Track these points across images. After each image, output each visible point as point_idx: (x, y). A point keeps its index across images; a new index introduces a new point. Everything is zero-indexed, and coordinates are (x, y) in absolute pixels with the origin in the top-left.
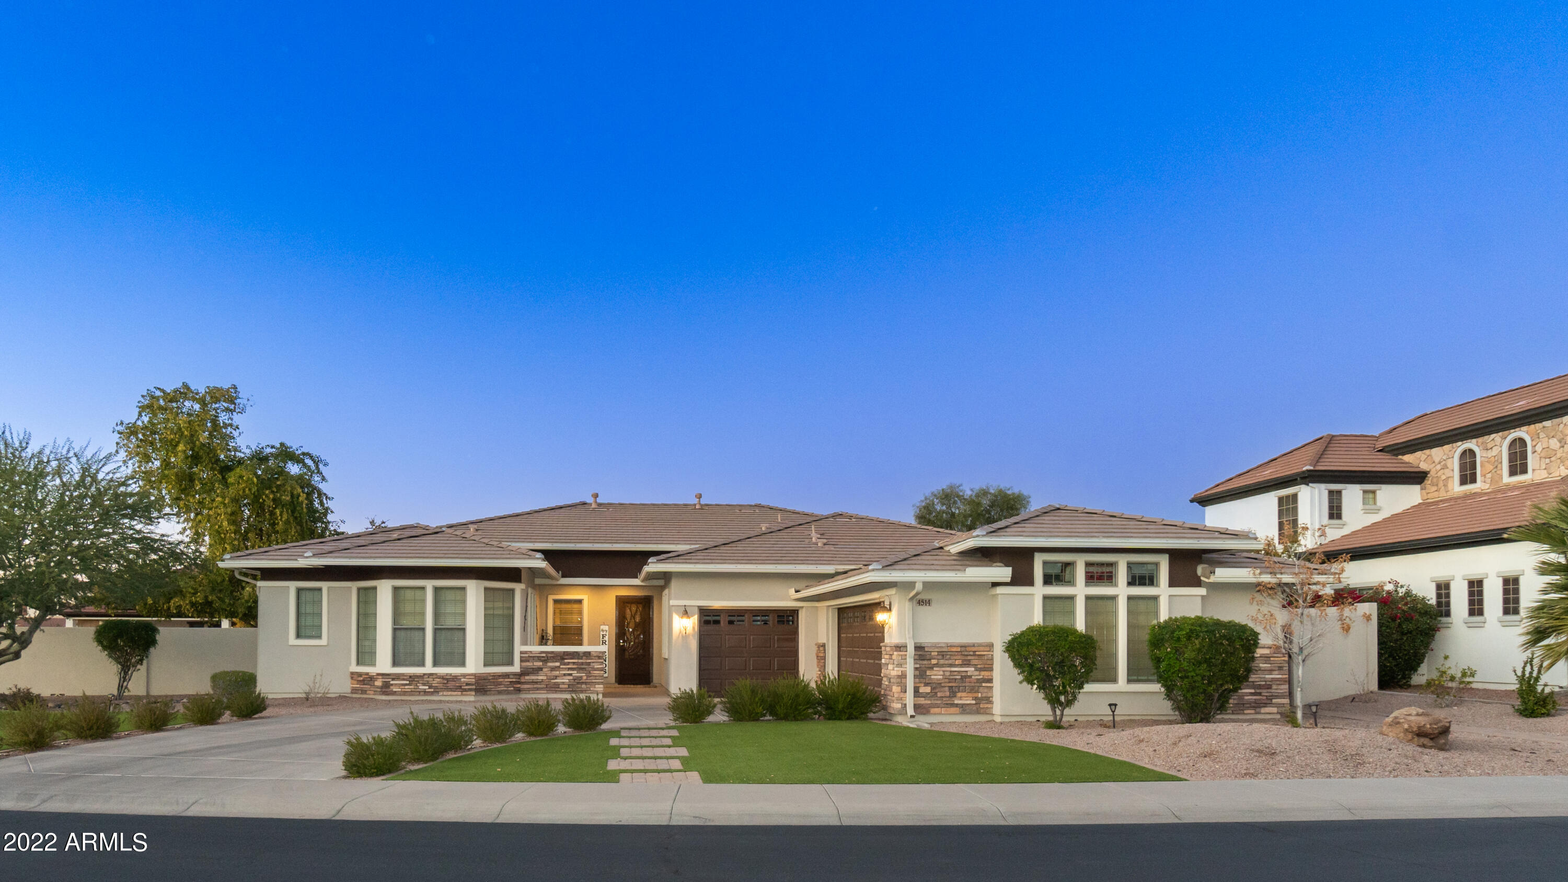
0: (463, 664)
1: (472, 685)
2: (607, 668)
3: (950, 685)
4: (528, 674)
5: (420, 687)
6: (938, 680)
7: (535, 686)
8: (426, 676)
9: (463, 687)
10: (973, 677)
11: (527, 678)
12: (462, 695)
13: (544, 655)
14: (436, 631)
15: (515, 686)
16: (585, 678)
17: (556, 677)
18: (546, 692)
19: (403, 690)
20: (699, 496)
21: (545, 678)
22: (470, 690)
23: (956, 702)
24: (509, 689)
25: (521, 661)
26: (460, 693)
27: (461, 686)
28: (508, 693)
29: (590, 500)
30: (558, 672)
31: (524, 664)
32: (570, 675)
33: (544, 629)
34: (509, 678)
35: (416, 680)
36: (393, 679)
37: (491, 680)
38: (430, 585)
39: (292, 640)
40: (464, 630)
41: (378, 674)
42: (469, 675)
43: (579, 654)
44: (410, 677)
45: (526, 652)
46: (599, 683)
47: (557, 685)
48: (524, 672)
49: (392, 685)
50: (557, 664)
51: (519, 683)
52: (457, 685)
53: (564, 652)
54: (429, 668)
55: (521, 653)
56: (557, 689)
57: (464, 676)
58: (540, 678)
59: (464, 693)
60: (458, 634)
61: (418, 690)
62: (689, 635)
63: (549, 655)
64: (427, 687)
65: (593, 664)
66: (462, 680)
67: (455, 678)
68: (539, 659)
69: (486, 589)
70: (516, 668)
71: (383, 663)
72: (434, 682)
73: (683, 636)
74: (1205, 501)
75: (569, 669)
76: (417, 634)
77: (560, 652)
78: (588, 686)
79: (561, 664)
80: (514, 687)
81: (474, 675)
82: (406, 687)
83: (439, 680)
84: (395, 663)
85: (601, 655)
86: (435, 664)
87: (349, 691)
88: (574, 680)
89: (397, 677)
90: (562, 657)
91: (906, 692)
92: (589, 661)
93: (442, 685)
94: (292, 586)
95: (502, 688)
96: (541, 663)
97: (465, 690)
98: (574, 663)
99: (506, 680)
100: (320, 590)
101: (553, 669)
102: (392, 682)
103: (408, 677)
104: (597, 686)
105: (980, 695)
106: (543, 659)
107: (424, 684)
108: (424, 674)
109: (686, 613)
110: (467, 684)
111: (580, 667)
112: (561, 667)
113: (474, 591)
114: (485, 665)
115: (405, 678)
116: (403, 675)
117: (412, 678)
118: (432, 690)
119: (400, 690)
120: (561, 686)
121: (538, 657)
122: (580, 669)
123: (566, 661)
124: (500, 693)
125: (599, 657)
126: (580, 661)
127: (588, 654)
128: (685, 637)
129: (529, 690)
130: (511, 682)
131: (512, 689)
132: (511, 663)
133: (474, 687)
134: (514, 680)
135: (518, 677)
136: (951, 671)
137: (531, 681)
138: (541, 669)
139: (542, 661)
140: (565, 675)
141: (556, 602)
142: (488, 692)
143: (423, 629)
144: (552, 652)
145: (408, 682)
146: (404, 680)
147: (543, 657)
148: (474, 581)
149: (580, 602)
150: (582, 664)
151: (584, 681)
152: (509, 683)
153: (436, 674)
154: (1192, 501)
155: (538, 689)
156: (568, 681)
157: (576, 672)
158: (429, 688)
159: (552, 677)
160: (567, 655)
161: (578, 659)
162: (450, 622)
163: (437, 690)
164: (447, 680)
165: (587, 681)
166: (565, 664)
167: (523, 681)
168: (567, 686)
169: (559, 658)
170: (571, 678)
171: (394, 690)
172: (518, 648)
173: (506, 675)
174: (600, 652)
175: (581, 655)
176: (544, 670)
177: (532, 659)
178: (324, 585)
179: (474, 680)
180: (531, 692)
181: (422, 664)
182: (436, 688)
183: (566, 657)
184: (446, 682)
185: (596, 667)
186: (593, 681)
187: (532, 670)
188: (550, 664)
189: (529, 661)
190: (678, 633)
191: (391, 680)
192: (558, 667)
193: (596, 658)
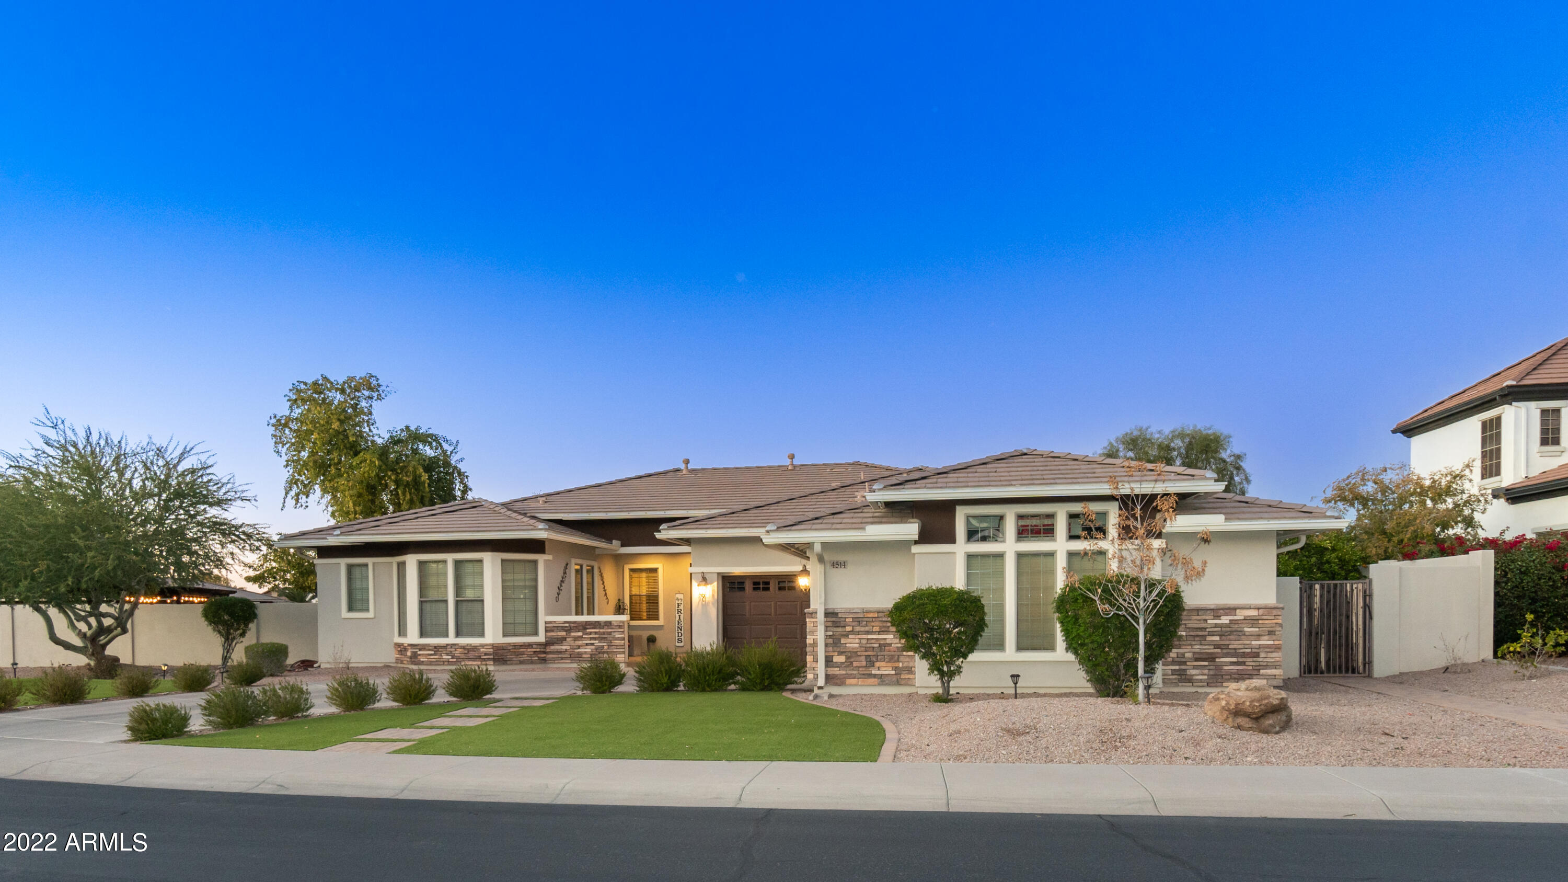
0: (482, 635)
1: (490, 655)
2: (682, 637)
3: (867, 653)
4: (553, 644)
5: (444, 657)
7: (560, 656)
8: (449, 647)
9: (482, 657)
10: (893, 645)
11: (552, 647)
13: (567, 625)
14: (457, 603)
15: (539, 655)
16: (606, 647)
17: (579, 647)
18: (569, 661)
19: (429, 660)
20: (792, 457)
21: (568, 647)
22: (489, 659)
24: (533, 658)
25: (546, 631)
26: (479, 663)
27: (479, 656)
28: (532, 662)
29: (683, 466)
30: (581, 642)
31: (549, 634)
32: (592, 644)
33: (621, 598)
34: (532, 648)
35: (440, 650)
36: (420, 650)
37: (512, 650)
38: (450, 558)
39: (345, 614)
40: (482, 601)
41: (409, 645)
42: (487, 645)
43: (600, 624)
44: (435, 647)
45: (550, 623)
46: (619, 653)
47: (580, 654)
48: (549, 642)
49: (420, 655)
50: (580, 634)
51: (545, 653)
52: (477, 654)
53: (586, 622)
54: (451, 639)
55: (546, 623)
56: (579, 659)
57: (483, 646)
58: (564, 647)
59: (483, 663)
60: (477, 606)
61: (442, 660)
62: (708, 603)
63: (572, 625)
64: (450, 657)
65: (614, 634)
66: (481, 650)
67: (474, 648)
68: (563, 629)
69: (503, 561)
70: (541, 638)
71: (413, 636)
72: (457, 652)
73: (702, 605)
74: (1410, 430)
75: (591, 639)
76: (442, 605)
77: (582, 622)
79: (583, 634)
80: (538, 657)
81: (493, 645)
82: (432, 657)
83: (461, 650)
84: (422, 634)
85: (621, 624)
86: (458, 634)
87: (394, 661)
88: (596, 649)
89: (423, 647)
90: (584, 626)
91: (817, 662)
92: (610, 630)
93: (463, 655)
94: (343, 562)
95: (525, 658)
96: (564, 633)
97: (486, 660)
98: (596, 633)
99: (529, 650)
100: (366, 565)
101: (576, 639)
102: (419, 653)
103: (433, 647)
104: (617, 655)
105: (900, 664)
106: (566, 629)
107: (447, 654)
108: (447, 645)
109: (704, 579)
110: (486, 654)
111: (601, 636)
112: (584, 636)
113: (491, 563)
114: (505, 635)
115: (430, 648)
116: (428, 645)
117: (437, 649)
118: (455, 660)
119: (427, 659)
120: (584, 656)
121: (562, 627)
122: (601, 639)
123: (588, 630)
124: (521, 662)
125: (620, 627)
126: (601, 630)
127: (608, 624)
128: (705, 605)
129: (554, 659)
130: (535, 652)
131: (537, 658)
132: (536, 633)
133: (492, 657)
134: (538, 650)
135: (543, 647)
136: (868, 639)
137: (555, 650)
138: (564, 639)
139: (566, 631)
140: (587, 644)
142: (508, 662)
143: (446, 601)
144: (575, 622)
145: (433, 652)
146: (429, 650)
147: (566, 627)
148: (489, 554)
149: (655, 570)
150: (604, 633)
151: (605, 650)
152: (532, 653)
153: (458, 644)
154: (1394, 432)
155: (562, 659)
156: (590, 650)
157: (597, 642)
158: (452, 658)
159: (575, 647)
160: (589, 625)
161: (601, 628)
162: (469, 594)
163: (459, 660)
164: (469, 650)
165: (608, 650)
166: (587, 634)
167: (548, 650)
168: (589, 656)
169: (581, 627)
170: (593, 647)
171: (422, 660)
172: (543, 618)
173: (530, 645)
174: (621, 621)
175: (602, 624)
176: (568, 639)
177: (556, 629)
178: (370, 561)
179: (492, 650)
180: (556, 662)
181: (447, 636)
182: (458, 658)
183: (587, 627)
184: (466, 652)
185: (617, 636)
186: (615, 650)
187: (556, 640)
188: (573, 634)
189: (553, 631)
190: (697, 602)
191: (417, 650)
192: (581, 637)
193: (617, 627)
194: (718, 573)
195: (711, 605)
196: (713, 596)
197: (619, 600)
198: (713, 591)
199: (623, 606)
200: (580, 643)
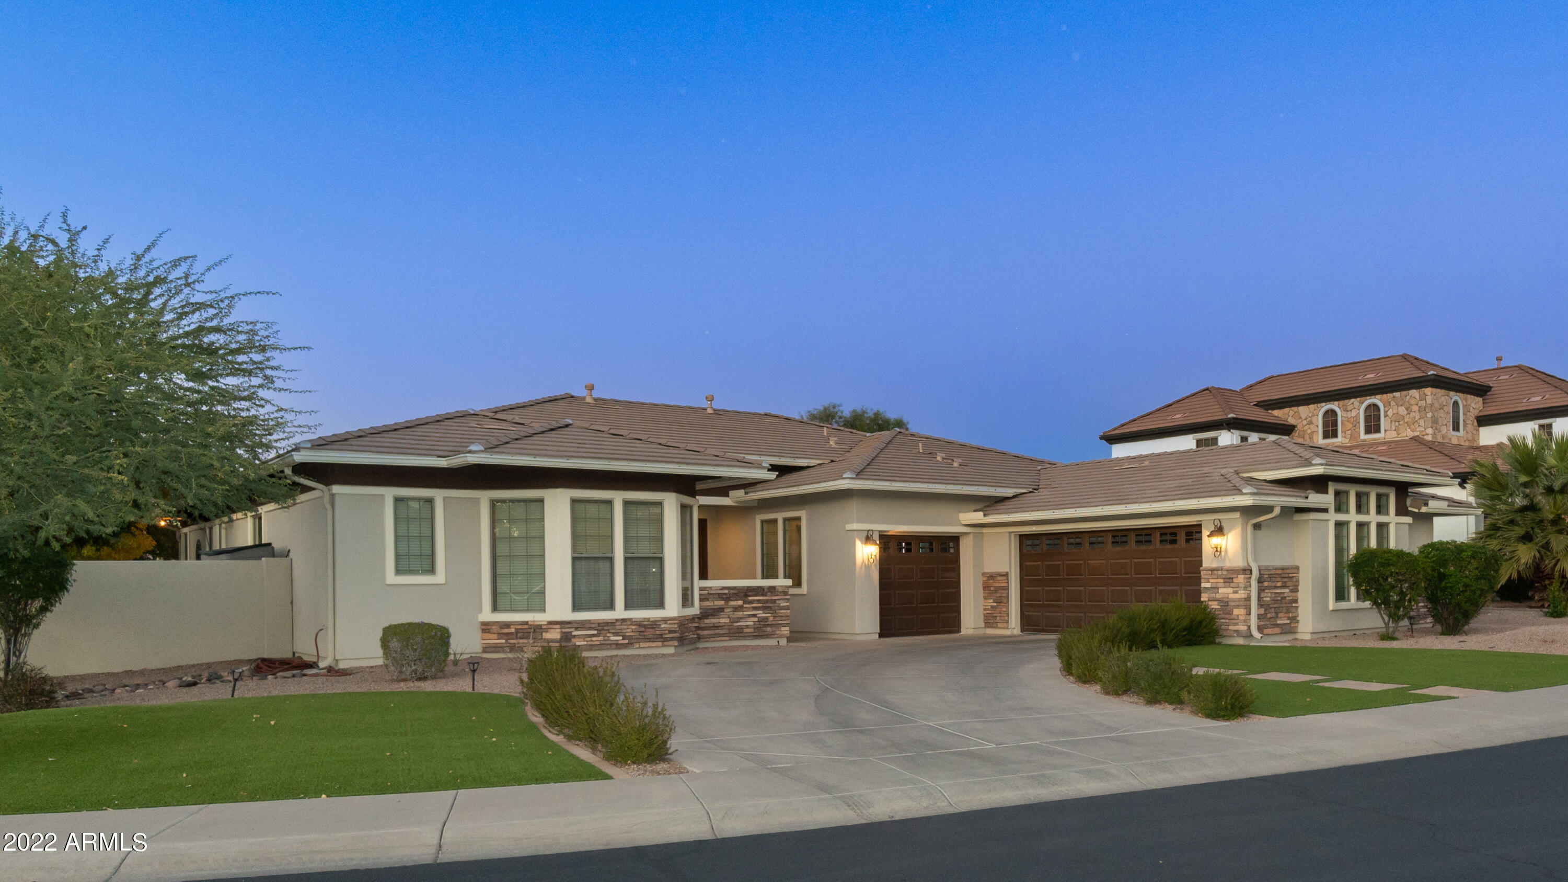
0: (661, 604)
1: (675, 632)
3: (1276, 606)
4: (708, 617)
5: (612, 638)
6: (1268, 601)
7: (717, 631)
8: (618, 623)
9: (664, 636)
10: (1287, 598)
11: (707, 621)
12: (663, 646)
13: (726, 592)
14: (627, 561)
16: (770, 619)
17: (739, 619)
18: (728, 638)
19: (589, 643)
21: (727, 621)
22: (672, 639)
23: (1279, 622)
24: (695, 635)
25: (701, 600)
26: (660, 644)
27: (661, 635)
28: (694, 641)
30: (742, 613)
31: (708, 604)
32: (754, 616)
34: (696, 622)
35: (605, 628)
36: (577, 629)
37: (686, 626)
38: (619, 497)
39: (391, 577)
40: (661, 559)
41: (550, 623)
42: (669, 619)
44: (599, 624)
45: (705, 589)
46: (785, 625)
47: (740, 629)
48: (706, 614)
49: (574, 636)
50: (740, 603)
51: (701, 628)
52: (658, 632)
53: (748, 587)
54: (620, 612)
55: (701, 589)
56: (740, 634)
57: (665, 620)
58: (722, 621)
59: (666, 643)
60: (656, 565)
61: (609, 642)
63: (732, 591)
64: (620, 638)
65: (779, 602)
66: (663, 626)
67: (654, 624)
68: (720, 596)
69: (681, 505)
70: (697, 609)
71: (555, 609)
72: (629, 630)
73: (865, 567)
75: (753, 609)
76: (603, 566)
77: (744, 588)
78: (774, 629)
79: (744, 603)
81: (676, 619)
82: (594, 639)
83: (634, 627)
84: (576, 607)
85: (787, 590)
86: (627, 607)
87: (480, 650)
88: (760, 621)
89: (582, 625)
91: (1250, 614)
92: (776, 598)
93: (638, 634)
94: (386, 494)
95: (691, 635)
96: (722, 603)
97: (666, 640)
98: (759, 601)
99: (692, 625)
100: (430, 500)
101: (736, 609)
102: (574, 633)
103: (597, 625)
104: (783, 629)
105: (1291, 615)
106: (724, 596)
107: (616, 634)
108: (617, 620)
109: (868, 539)
110: (670, 632)
111: (765, 605)
112: (745, 606)
113: (670, 507)
114: (683, 604)
115: (593, 626)
116: (589, 622)
117: (602, 627)
118: (626, 641)
119: (585, 643)
120: (746, 630)
121: (719, 594)
122: (764, 609)
123: (750, 598)
124: (690, 642)
125: (786, 593)
126: (765, 598)
127: (773, 590)
128: (868, 567)
129: (710, 636)
130: (695, 627)
132: (693, 603)
133: (677, 635)
134: (697, 625)
135: (698, 620)
136: (1275, 593)
137: (711, 625)
138: (721, 609)
139: (723, 599)
140: (748, 616)
143: (611, 560)
144: (734, 588)
145: (595, 632)
146: (590, 629)
147: (725, 594)
150: (767, 601)
151: (770, 623)
153: (630, 619)
155: (719, 635)
156: (752, 623)
157: (761, 612)
158: (623, 639)
159: (735, 620)
160: (751, 591)
161: (763, 595)
162: (644, 550)
163: (632, 641)
164: (644, 626)
165: (773, 623)
166: (748, 603)
167: (703, 625)
168: (751, 630)
169: (744, 595)
170: (756, 619)
171: (578, 643)
172: (698, 583)
173: (693, 618)
174: (786, 587)
175: (766, 590)
176: (727, 610)
177: (711, 596)
178: (439, 495)
179: (672, 627)
180: (712, 639)
181: (611, 606)
182: (630, 638)
183: (749, 594)
184: (643, 629)
185: (782, 605)
186: (780, 622)
187: (711, 611)
188: (732, 603)
189: (708, 600)
190: (861, 563)
191: (573, 629)
192: (741, 607)
193: (782, 594)
194: (880, 531)
195: (873, 566)
196: (875, 556)
198: (875, 551)
200: (740, 614)
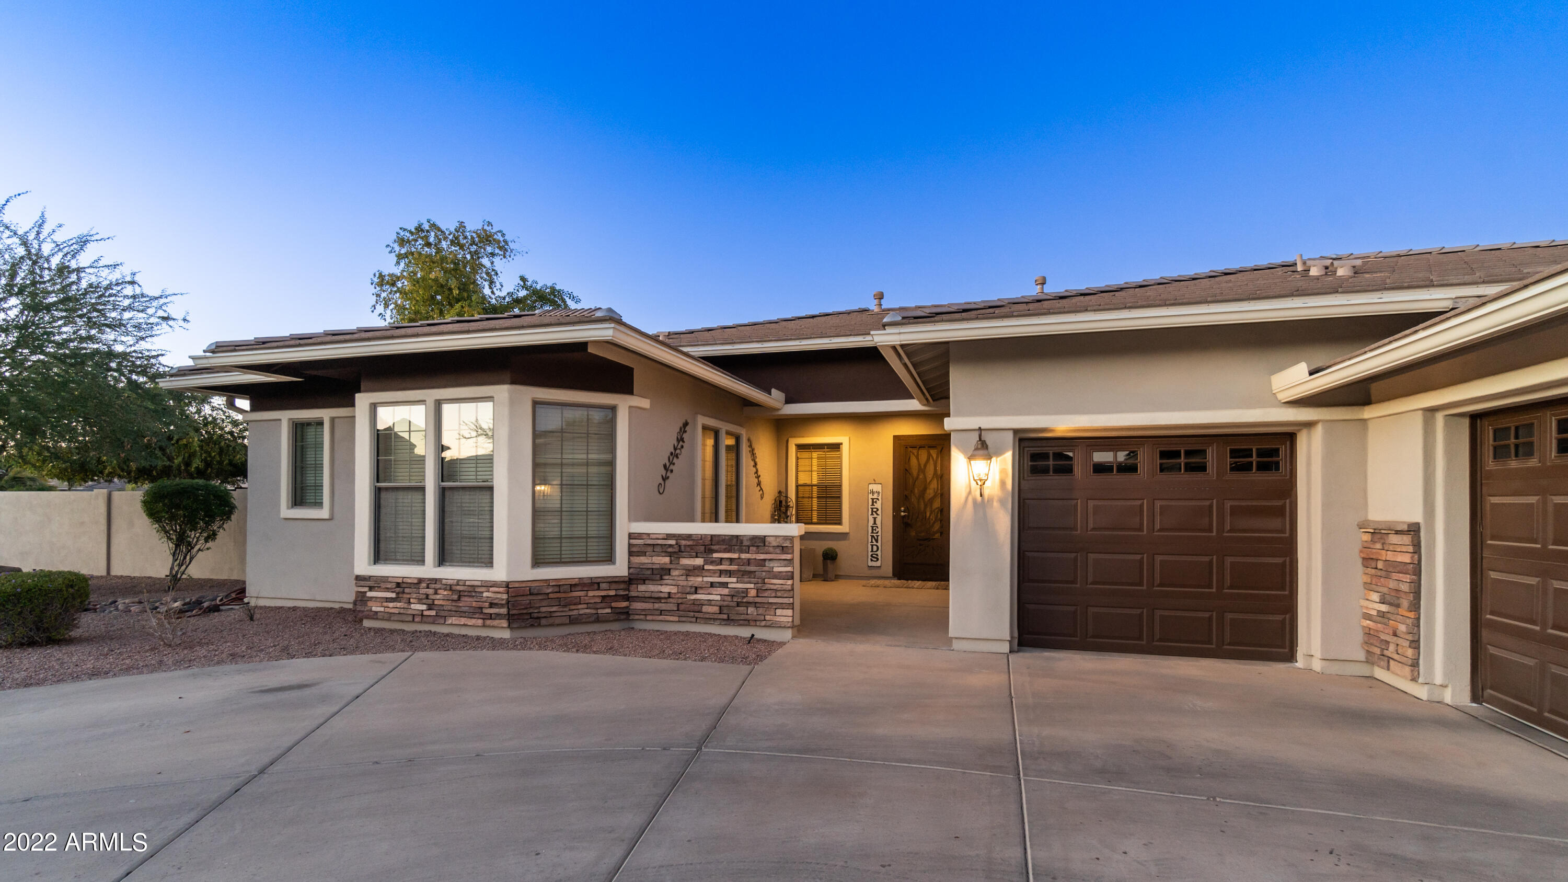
0: (489, 563)
1: (502, 606)
4: (644, 581)
5: (414, 606)
7: (657, 606)
8: (424, 584)
9: (485, 611)
11: (642, 588)
12: (484, 626)
13: (673, 542)
14: (443, 494)
15: (613, 605)
16: (753, 593)
17: (696, 590)
18: (676, 619)
19: (387, 610)
21: (674, 590)
22: (498, 616)
24: (600, 611)
25: (631, 554)
26: (480, 622)
27: (481, 608)
28: (598, 620)
29: (871, 304)
30: (700, 579)
31: (637, 560)
32: (725, 585)
34: (599, 589)
35: (407, 590)
36: (371, 589)
37: (551, 596)
38: (431, 397)
39: (284, 510)
40: (491, 489)
42: (495, 584)
43: (742, 542)
44: (398, 585)
45: (639, 536)
46: (783, 606)
47: (699, 604)
48: (635, 578)
49: (370, 598)
50: (699, 561)
51: (627, 598)
52: (474, 604)
53: (711, 536)
54: (429, 570)
55: (631, 536)
56: (697, 615)
57: (488, 585)
58: (666, 589)
59: (488, 622)
60: (483, 497)
61: (410, 612)
62: (991, 500)
63: (683, 542)
64: (424, 607)
65: (770, 564)
66: (485, 594)
67: (472, 590)
68: (664, 550)
69: (536, 403)
70: (620, 568)
72: (438, 597)
73: (975, 502)
75: (721, 573)
76: (411, 499)
77: (702, 537)
78: (761, 611)
79: (706, 563)
80: (612, 608)
81: (507, 585)
82: (391, 605)
83: (446, 592)
84: (373, 557)
85: (787, 544)
86: (442, 560)
88: (733, 596)
89: (379, 583)
90: (707, 545)
92: (762, 557)
93: (448, 603)
94: (286, 418)
95: (583, 610)
96: (667, 560)
97: (491, 617)
98: (731, 560)
99: (591, 594)
100: (322, 423)
101: (691, 571)
102: (370, 594)
103: (394, 585)
104: (779, 612)
106: (670, 550)
107: (420, 601)
108: (420, 581)
109: (987, 446)
110: (492, 605)
111: (743, 568)
112: (706, 567)
113: (507, 406)
114: (538, 561)
115: (389, 586)
116: (385, 579)
117: (400, 586)
118: (433, 613)
119: (382, 609)
120: (705, 609)
121: (661, 545)
122: (742, 575)
123: (715, 555)
124: (573, 621)
125: (783, 549)
126: (744, 556)
127: (759, 542)
128: (981, 505)
129: (645, 613)
130: (604, 597)
131: (609, 611)
132: (609, 558)
133: (506, 610)
134: (612, 593)
135: (622, 586)
137: (647, 595)
138: (668, 571)
139: (670, 555)
140: (712, 585)
141: (800, 447)
142: (543, 622)
143: (422, 489)
144: (689, 537)
145: (393, 595)
146: (387, 590)
147: (670, 546)
148: (505, 387)
149: (836, 447)
150: (749, 562)
151: (751, 600)
152: (599, 600)
153: (440, 580)
155: (661, 612)
156: (718, 598)
157: (734, 580)
158: (429, 609)
159: (688, 590)
160: (718, 543)
161: (741, 552)
162: (468, 474)
163: (442, 613)
164: (460, 593)
165: (760, 600)
166: (712, 563)
167: (633, 594)
168: (716, 609)
169: (702, 548)
170: (725, 591)
171: (374, 609)
172: (624, 526)
173: (594, 583)
174: (786, 538)
175: (746, 543)
176: (675, 573)
177: (650, 549)
178: (326, 414)
179: (505, 596)
180: (649, 618)
181: (422, 561)
182: (440, 608)
183: (713, 547)
184: (455, 597)
185: (776, 569)
186: (771, 600)
187: (649, 572)
188: (685, 562)
189: (644, 554)
190: (964, 495)
191: (366, 589)
192: (701, 568)
193: (778, 550)
194: (1016, 431)
195: (995, 504)
196: (1003, 483)
197: (780, 492)
198: (1003, 471)
199: (786, 502)
200: (697, 580)
